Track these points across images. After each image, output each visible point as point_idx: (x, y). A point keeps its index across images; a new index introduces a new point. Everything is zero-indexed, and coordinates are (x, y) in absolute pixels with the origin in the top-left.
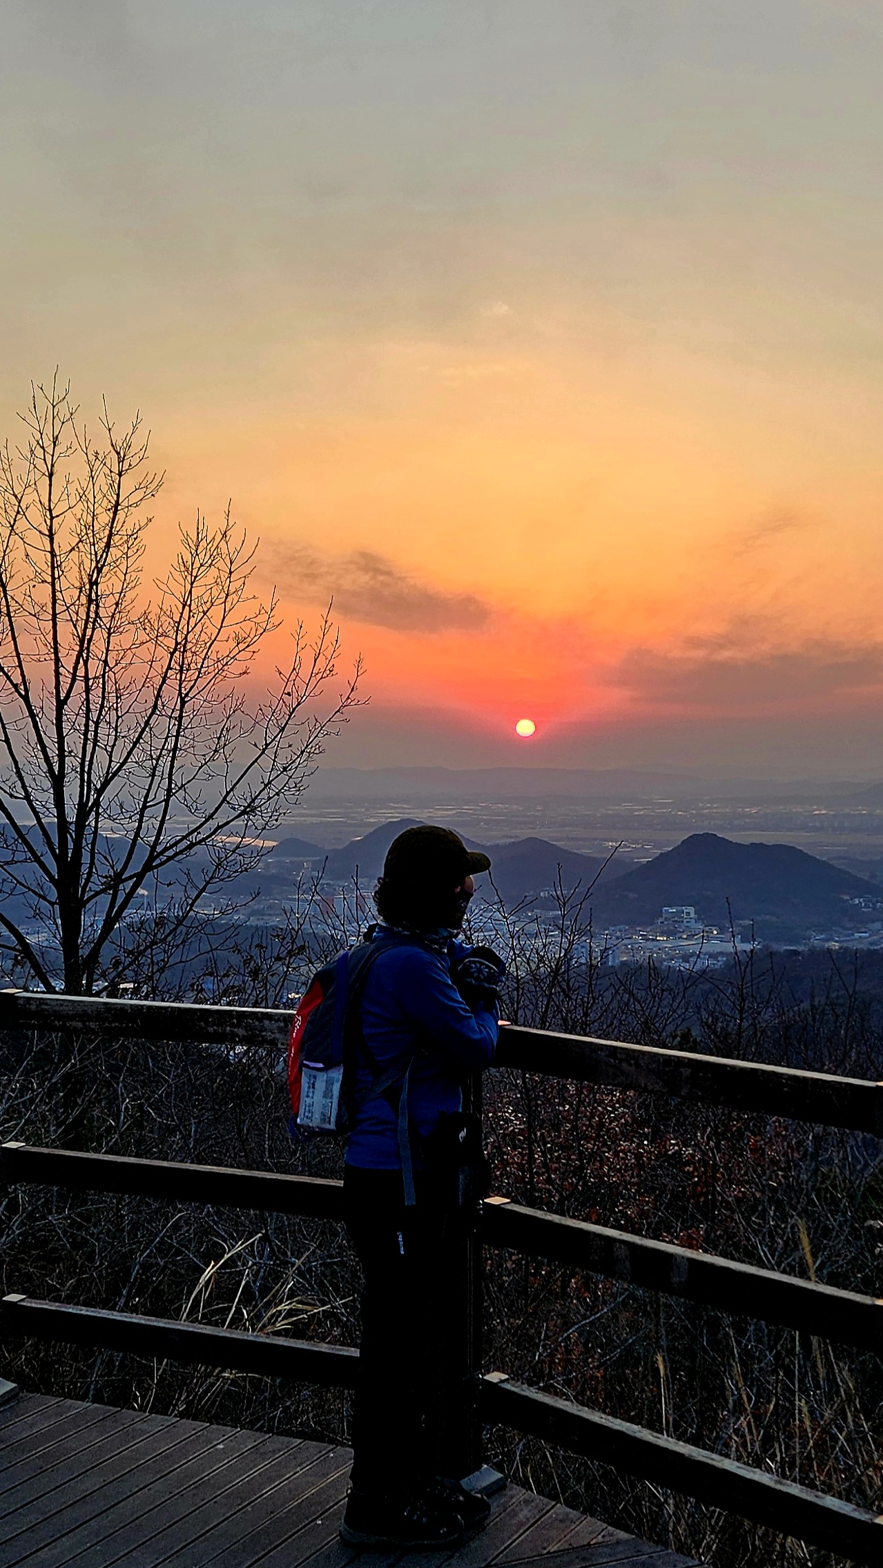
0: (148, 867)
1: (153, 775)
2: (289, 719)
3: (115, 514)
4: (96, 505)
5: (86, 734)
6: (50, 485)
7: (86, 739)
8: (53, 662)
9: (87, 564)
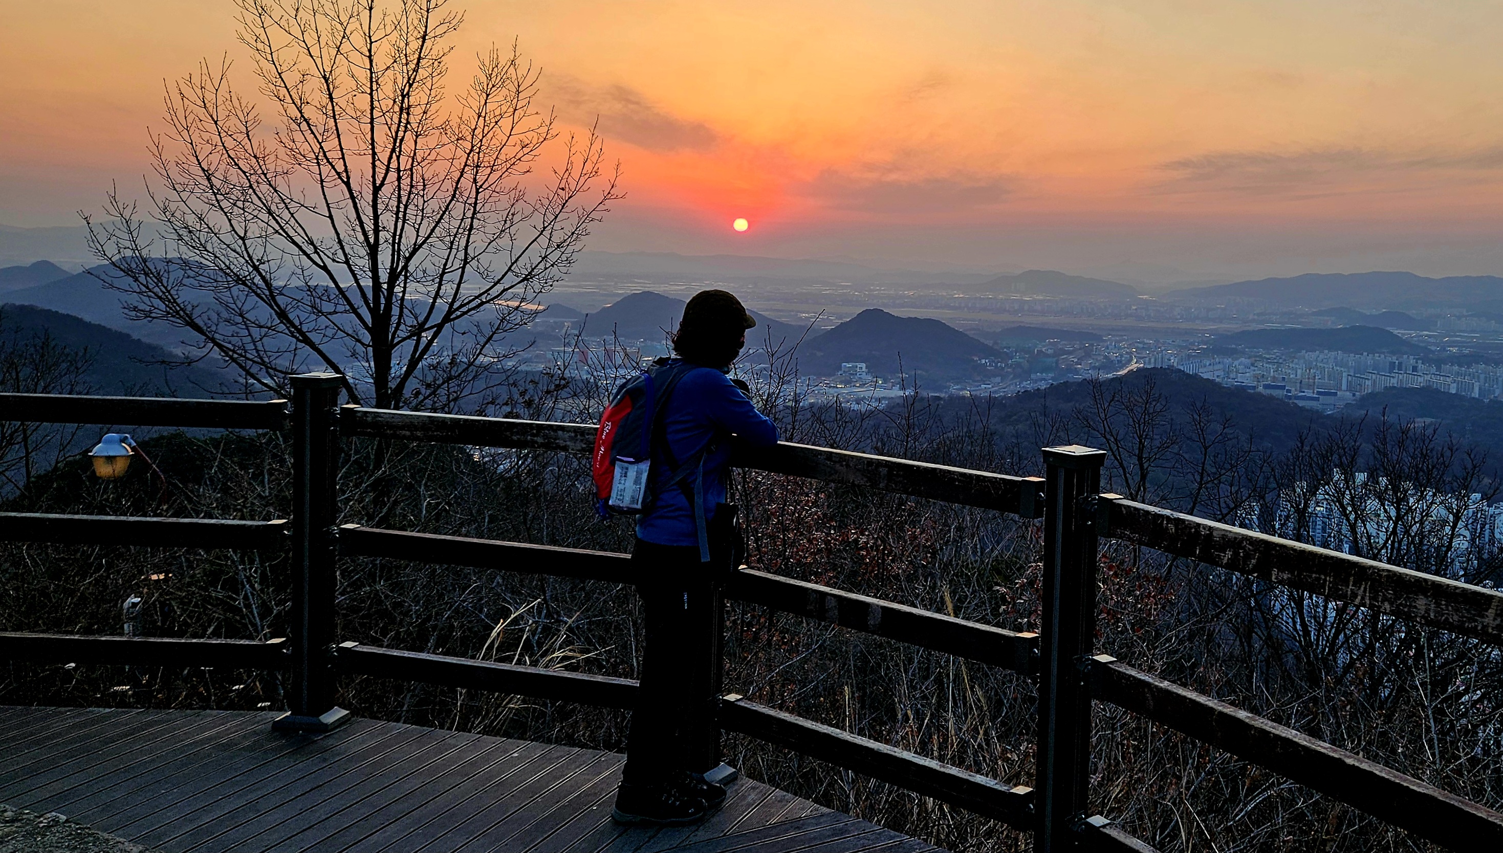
0: (447, 319)
1: (451, 248)
2: (563, 208)
3: (423, 42)
4: (409, 35)
5: (397, 214)
6: (370, 17)
7: (397, 218)
8: (370, 157)
9: (399, 81)
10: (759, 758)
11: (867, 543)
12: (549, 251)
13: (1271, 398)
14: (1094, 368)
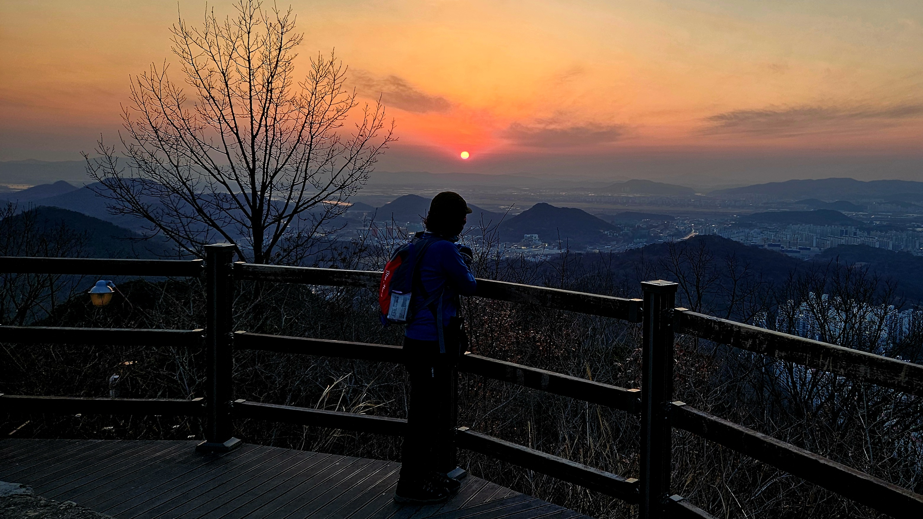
0: (295, 212)
1: (297, 171)
2: (361, 147)
3: (280, 52)
4: (271, 47)
5: (266, 151)
6: (249, 37)
7: (266, 154)
8: (250, 118)
9: (266, 74)
10: (479, 464)
11: (540, 338)
12: (354, 171)
13: (773, 252)
14: (670, 235)
